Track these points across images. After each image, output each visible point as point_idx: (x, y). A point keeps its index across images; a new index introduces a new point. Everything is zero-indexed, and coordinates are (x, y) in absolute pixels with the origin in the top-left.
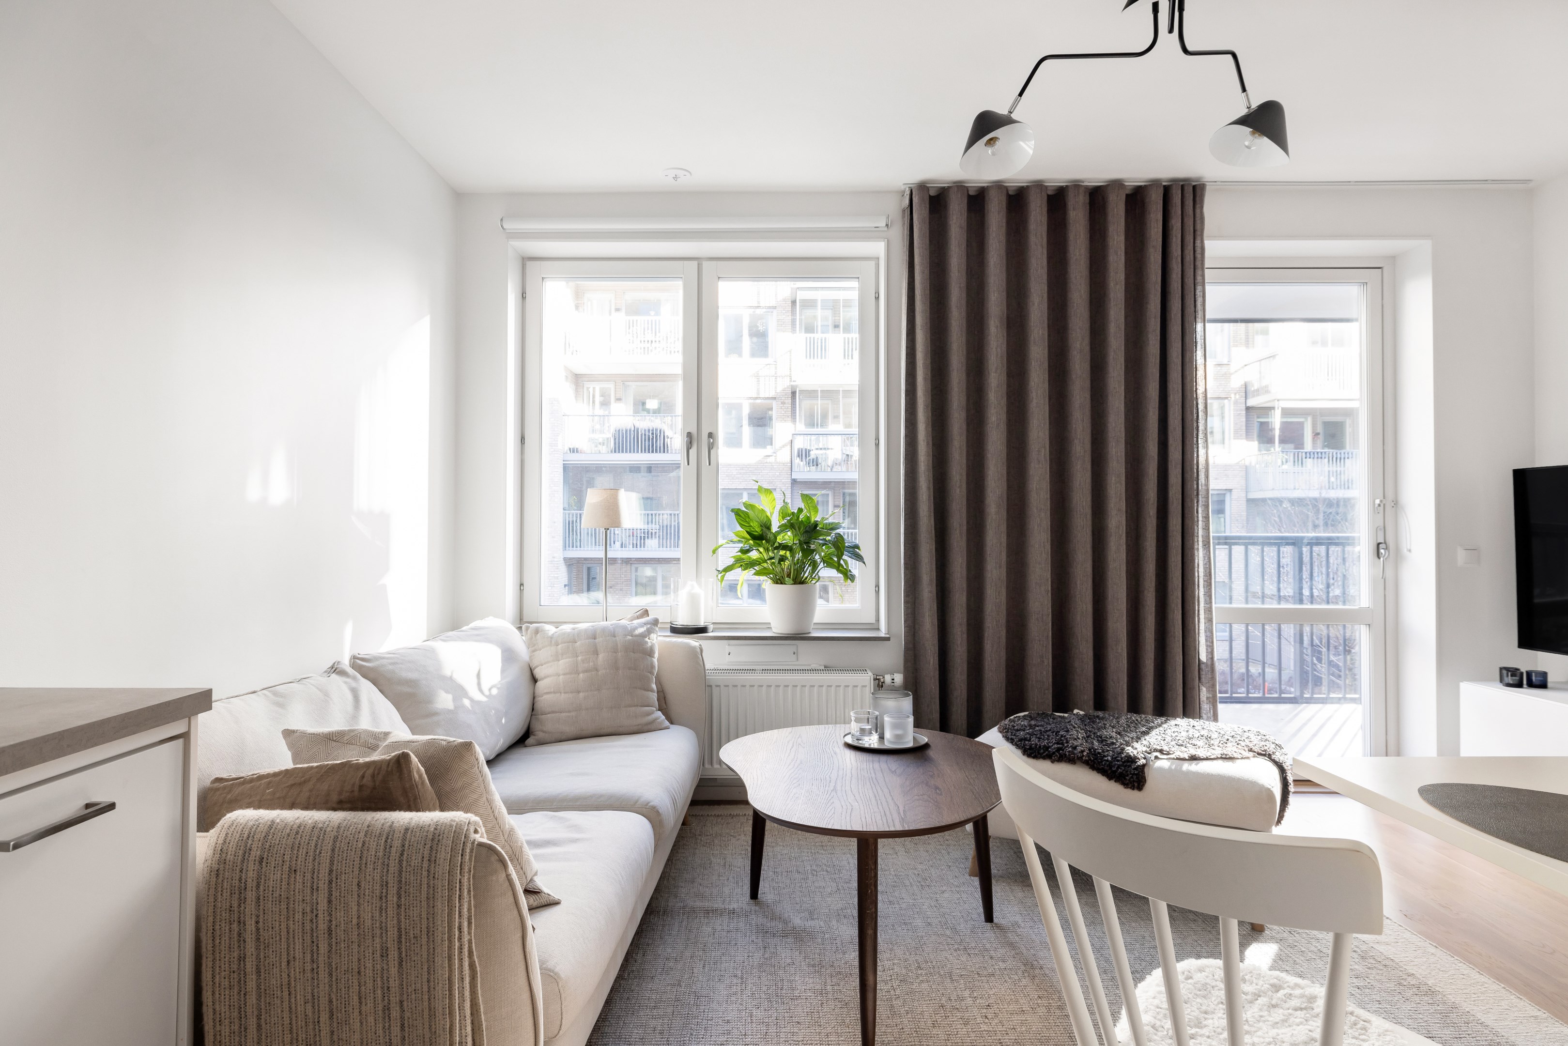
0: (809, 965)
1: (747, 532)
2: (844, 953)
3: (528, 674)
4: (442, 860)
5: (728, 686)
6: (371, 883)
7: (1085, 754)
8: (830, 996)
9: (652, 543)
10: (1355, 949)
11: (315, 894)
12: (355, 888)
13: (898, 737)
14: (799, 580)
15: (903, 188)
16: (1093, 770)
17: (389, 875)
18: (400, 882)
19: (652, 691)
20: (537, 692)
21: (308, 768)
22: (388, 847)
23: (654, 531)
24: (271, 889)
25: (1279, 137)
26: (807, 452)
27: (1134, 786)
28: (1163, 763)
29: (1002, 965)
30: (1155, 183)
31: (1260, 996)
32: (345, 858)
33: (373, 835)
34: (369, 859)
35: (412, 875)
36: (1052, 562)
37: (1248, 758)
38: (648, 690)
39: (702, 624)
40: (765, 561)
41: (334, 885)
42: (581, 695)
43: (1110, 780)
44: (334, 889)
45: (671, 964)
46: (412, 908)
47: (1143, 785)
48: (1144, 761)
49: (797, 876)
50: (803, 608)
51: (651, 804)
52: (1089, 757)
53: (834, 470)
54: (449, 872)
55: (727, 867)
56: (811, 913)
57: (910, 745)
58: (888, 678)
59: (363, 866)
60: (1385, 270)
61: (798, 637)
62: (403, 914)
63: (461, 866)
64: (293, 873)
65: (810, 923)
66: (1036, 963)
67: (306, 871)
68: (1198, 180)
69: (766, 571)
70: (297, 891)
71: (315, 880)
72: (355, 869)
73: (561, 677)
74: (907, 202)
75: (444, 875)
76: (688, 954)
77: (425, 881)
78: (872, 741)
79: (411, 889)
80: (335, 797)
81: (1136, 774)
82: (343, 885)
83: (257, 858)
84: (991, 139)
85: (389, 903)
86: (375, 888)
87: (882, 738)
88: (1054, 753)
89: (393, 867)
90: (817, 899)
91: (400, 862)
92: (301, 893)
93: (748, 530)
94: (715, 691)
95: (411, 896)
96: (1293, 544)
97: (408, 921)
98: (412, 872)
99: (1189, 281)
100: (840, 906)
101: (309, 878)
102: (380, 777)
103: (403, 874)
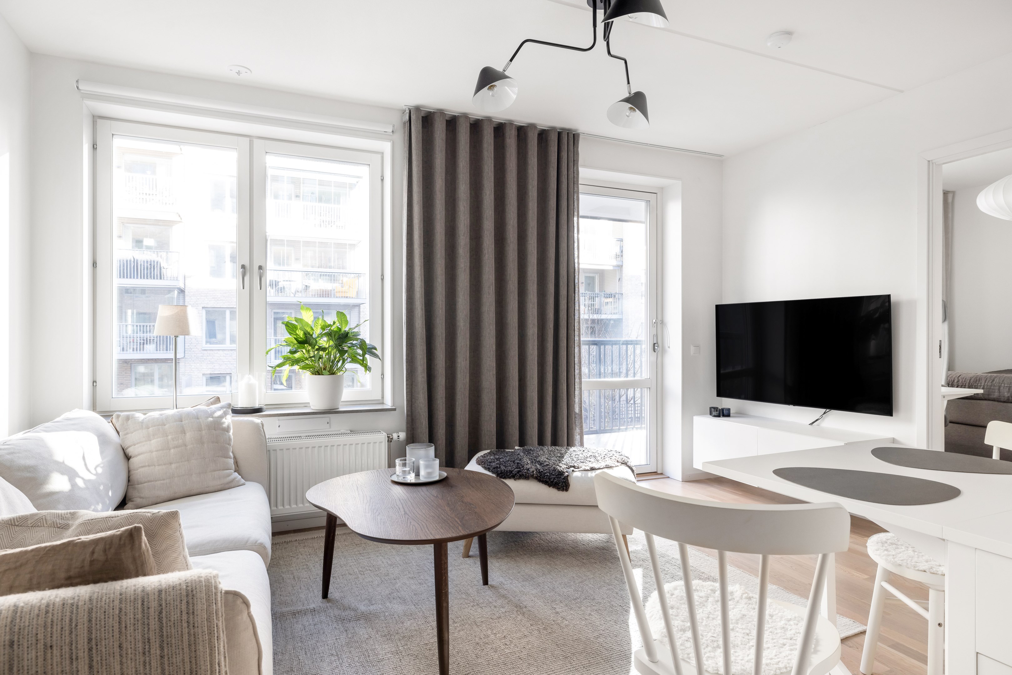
0: (382, 636)
1: (295, 338)
2: (403, 623)
3: (121, 453)
4: (199, 611)
5: (282, 450)
6: (133, 643)
7: (535, 473)
8: (403, 654)
9: (150, 347)
10: (675, 564)
11: (74, 663)
12: (117, 650)
13: (429, 474)
14: (331, 372)
15: (404, 107)
16: (540, 482)
17: (151, 632)
18: (162, 636)
19: (230, 458)
20: (132, 467)
21: (21, 552)
22: (146, 609)
23: (152, 338)
24: (26, 668)
25: (644, 112)
26: (277, 283)
27: (563, 489)
28: (577, 474)
29: (504, 610)
30: (553, 129)
31: (708, 597)
32: (103, 626)
33: (128, 600)
34: (128, 622)
35: (173, 628)
36: (496, 355)
37: (618, 466)
38: (227, 458)
39: (257, 406)
40: (307, 359)
41: (94, 651)
42: (173, 466)
43: (550, 487)
44: (94, 655)
45: (280, 657)
46: (174, 656)
47: (569, 488)
48: (566, 473)
49: (350, 577)
50: (335, 390)
51: (259, 542)
52: (537, 474)
53: (296, 296)
54: (207, 619)
55: (297, 579)
56: (370, 601)
57: (437, 478)
58: (395, 436)
59: (123, 629)
60: (658, 194)
61: (332, 411)
62: (166, 662)
63: (216, 612)
64: (49, 649)
65: (372, 608)
66: (521, 605)
67: (63, 644)
68: (575, 130)
69: (309, 366)
70: (55, 664)
71: (74, 651)
72: (115, 634)
73: (154, 453)
74: (407, 118)
75: (203, 623)
76: (290, 647)
77: (186, 631)
78: (411, 478)
79: (173, 640)
80: (62, 575)
81: (564, 482)
82: (104, 650)
83: (7, 643)
84: (491, 86)
85: (152, 656)
86: (137, 646)
87: (418, 475)
88: (516, 474)
89: (154, 624)
90: (370, 591)
91: (160, 619)
92: (59, 665)
93: (296, 337)
94: (272, 453)
95: (174, 646)
96: (596, 344)
97: (171, 668)
98: (173, 626)
99: (571, 190)
100: (387, 592)
101: (67, 650)
102: (113, 551)
103: (164, 629)
